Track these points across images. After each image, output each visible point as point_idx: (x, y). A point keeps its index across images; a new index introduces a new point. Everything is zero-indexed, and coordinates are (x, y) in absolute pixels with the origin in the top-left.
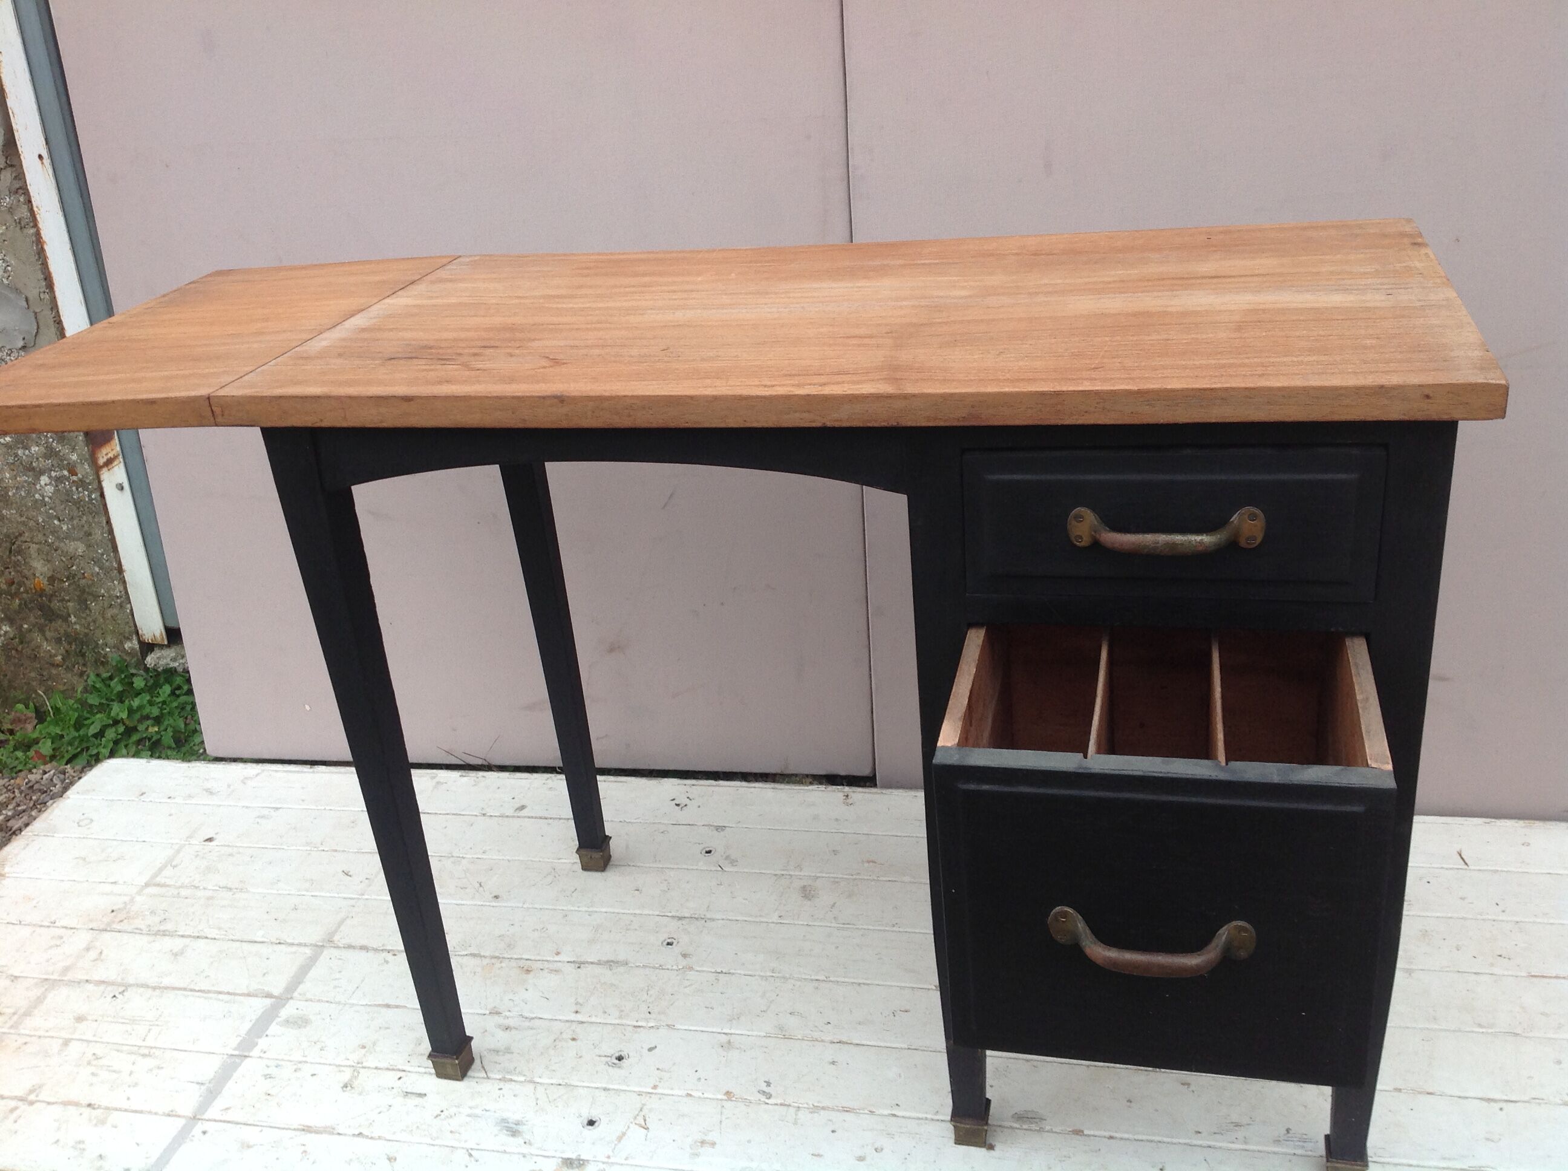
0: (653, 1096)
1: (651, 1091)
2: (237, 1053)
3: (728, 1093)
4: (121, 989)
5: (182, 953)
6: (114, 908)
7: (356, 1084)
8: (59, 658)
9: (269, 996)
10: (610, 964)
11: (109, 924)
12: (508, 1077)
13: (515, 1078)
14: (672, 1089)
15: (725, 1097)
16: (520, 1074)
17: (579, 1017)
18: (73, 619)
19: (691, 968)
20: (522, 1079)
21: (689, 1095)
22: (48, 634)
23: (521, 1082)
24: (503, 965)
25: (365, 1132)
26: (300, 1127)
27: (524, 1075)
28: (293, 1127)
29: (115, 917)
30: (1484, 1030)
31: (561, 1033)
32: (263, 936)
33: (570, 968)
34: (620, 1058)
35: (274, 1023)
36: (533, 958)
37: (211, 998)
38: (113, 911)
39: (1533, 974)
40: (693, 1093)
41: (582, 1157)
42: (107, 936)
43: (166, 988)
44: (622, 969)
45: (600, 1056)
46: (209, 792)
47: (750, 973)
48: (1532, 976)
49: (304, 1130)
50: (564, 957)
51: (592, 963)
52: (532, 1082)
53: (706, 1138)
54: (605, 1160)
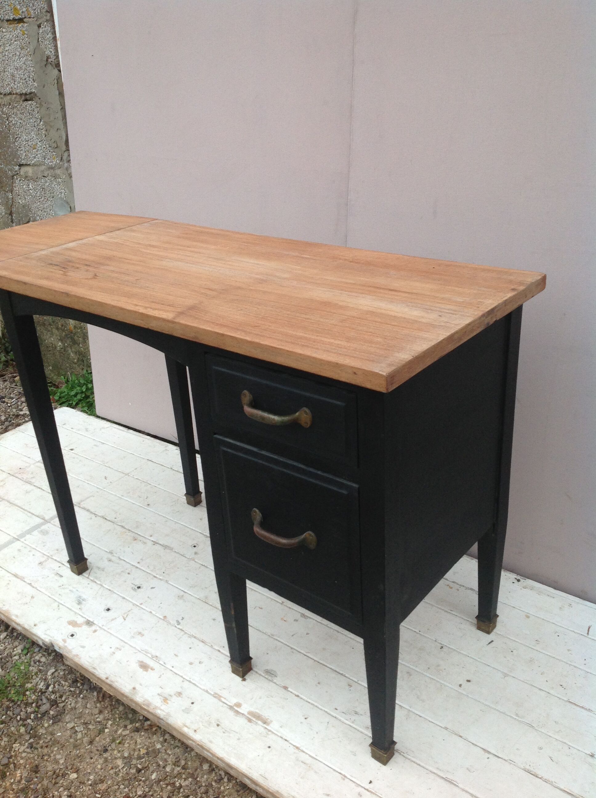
0: (138, 607)
1: (138, 604)
2: (17, 537)
3: (165, 617)
5: (29, 492)
6: (22, 467)
7: (44, 564)
8: (76, 360)
9: (43, 519)
10: (165, 547)
11: (15, 473)
12: (95, 580)
13: (97, 582)
14: (147, 607)
15: (163, 618)
16: (100, 581)
17: (138, 565)
18: (81, 345)
19: (194, 560)
20: (99, 583)
21: (151, 612)
22: (73, 350)
23: (98, 584)
24: (129, 534)
25: (33, 584)
26: (14, 574)
27: (101, 582)
28: (12, 573)
29: (19, 471)
30: (517, 718)
31: (127, 569)
33: (150, 544)
34: (139, 588)
35: (36, 531)
36: (141, 534)
37: (24, 513)
38: (20, 468)
39: (570, 701)
40: (153, 612)
41: (94, 622)
42: (12, 477)
43: (14, 505)
44: (168, 551)
45: (132, 584)
46: (87, 430)
48: (569, 702)
49: (15, 575)
50: (152, 539)
51: (160, 544)
52: (101, 585)
53: (142, 632)
54: (101, 626)
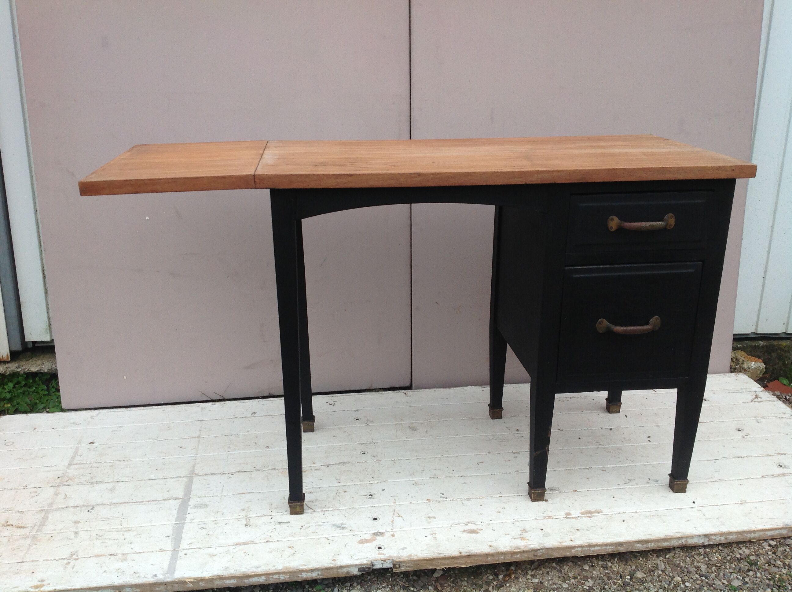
0: (396, 506)
1: (394, 504)
2: (178, 522)
4: (91, 508)
5: (114, 489)
6: (59, 476)
7: (251, 524)
9: (177, 499)
10: (342, 464)
11: (61, 483)
12: (324, 509)
14: (402, 502)
15: (428, 501)
17: (342, 484)
19: (380, 460)
21: (411, 503)
25: (270, 540)
26: (235, 544)
27: (332, 508)
28: (231, 545)
29: (62, 480)
31: (337, 491)
32: (155, 477)
33: (324, 468)
34: (371, 495)
35: (189, 509)
38: (59, 478)
41: (380, 531)
42: (63, 488)
44: (348, 465)
45: (362, 496)
47: (408, 459)
51: (333, 464)
52: (337, 509)
53: (429, 516)
54: (391, 530)
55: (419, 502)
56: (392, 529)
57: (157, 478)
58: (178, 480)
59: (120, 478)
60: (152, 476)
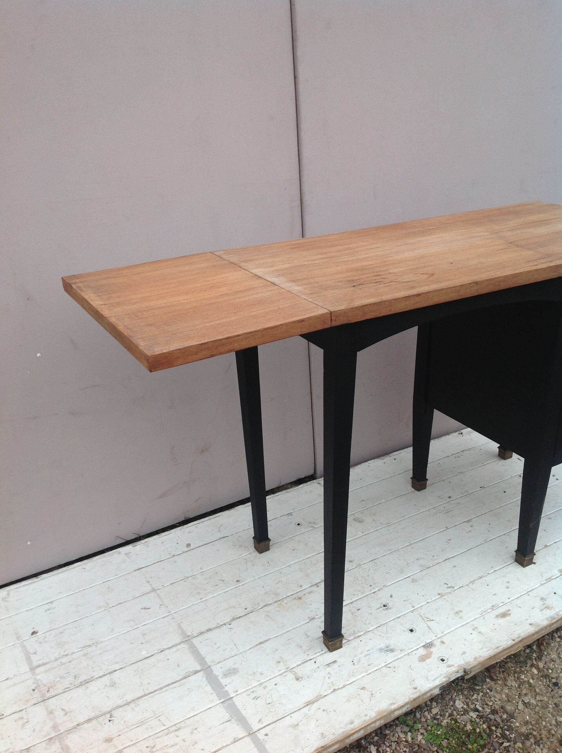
0: (417, 610)
1: (414, 608)
2: (223, 700)
4: (109, 715)
5: (114, 683)
6: (32, 688)
7: (300, 676)
9: (196, 672)
11: (42, 696)
13: (360, 634)
14: (419, 604)
15: (440, 596)
21: (428, 603)
23: (364, 634)
24: (285, 602)
25: (336, 688)
26: (305, 705)
27: (362, 631)
29: (40, 692)
32: (148, 653)
34: (385, 606)
35: (220, 679)
38: (34, 690)
41: (427, 642)
42: (51, 701)
45: (377, 609)
47: (383, 555)
49: (308, 704)
50: (306, 586)
52: (368, 631)
53: (455, 611)
54: (436, 638)
55: (433, 599)
56: (436, 636)
57: (152, 654)
58: (178, 650)
59: (110, 667)
60: (144, 654)
